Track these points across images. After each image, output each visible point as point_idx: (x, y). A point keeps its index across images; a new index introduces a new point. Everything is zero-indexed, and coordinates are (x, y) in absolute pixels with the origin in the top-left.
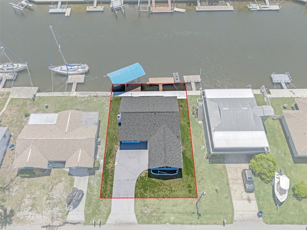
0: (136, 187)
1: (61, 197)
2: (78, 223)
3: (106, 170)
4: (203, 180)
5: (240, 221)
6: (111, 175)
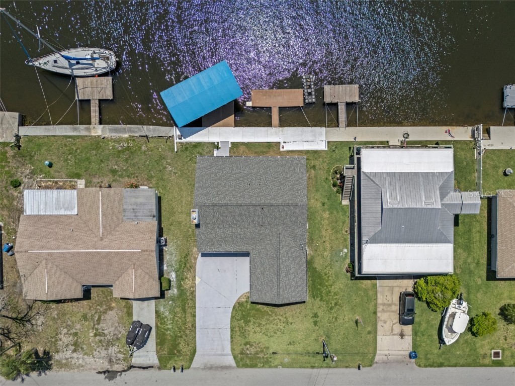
0: (232, 317)
1: (116, 332)
2: (150, 367)
3: (183, 290)
4: (337, 307)
5: (384, 362)
6: (191, 300)
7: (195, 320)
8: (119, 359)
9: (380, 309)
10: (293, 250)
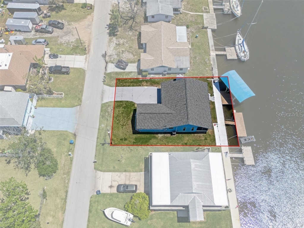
0: (127, 101)
1: (123, 58)
2: (106, 69)
3: (141, 82)
4: (130, 150)
5: (96, 176)
6: (137, 85)
7: (127, 86)
8: (111, 59)
9: (127, 174)
10: (163, 121)
